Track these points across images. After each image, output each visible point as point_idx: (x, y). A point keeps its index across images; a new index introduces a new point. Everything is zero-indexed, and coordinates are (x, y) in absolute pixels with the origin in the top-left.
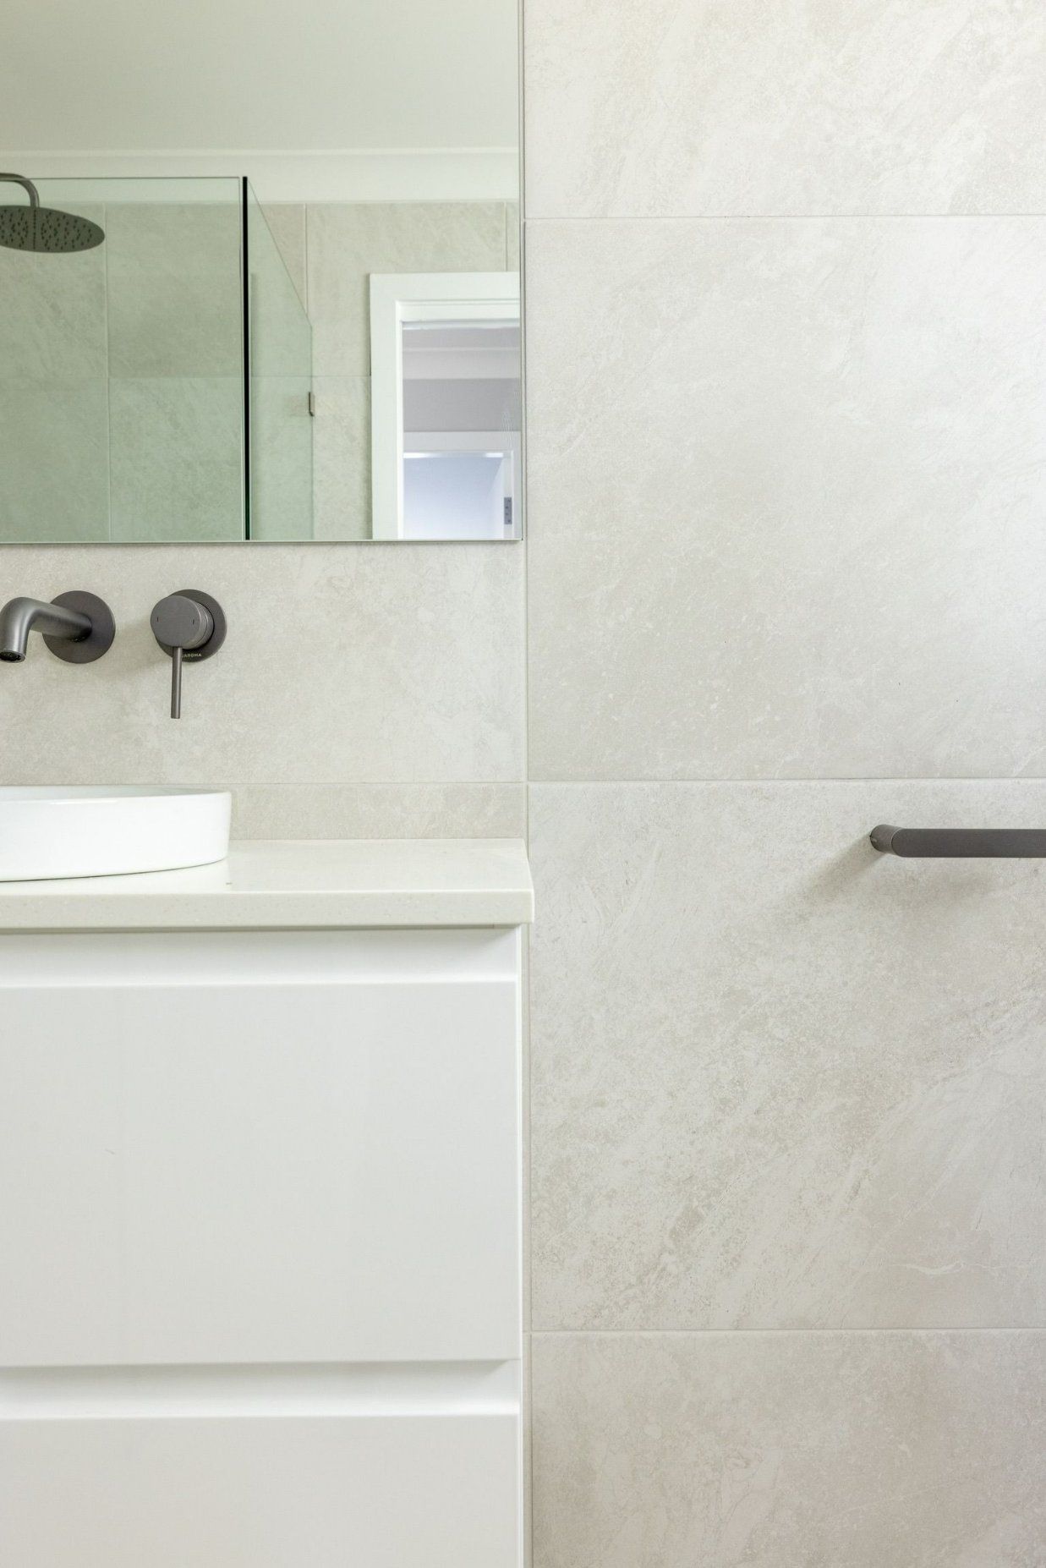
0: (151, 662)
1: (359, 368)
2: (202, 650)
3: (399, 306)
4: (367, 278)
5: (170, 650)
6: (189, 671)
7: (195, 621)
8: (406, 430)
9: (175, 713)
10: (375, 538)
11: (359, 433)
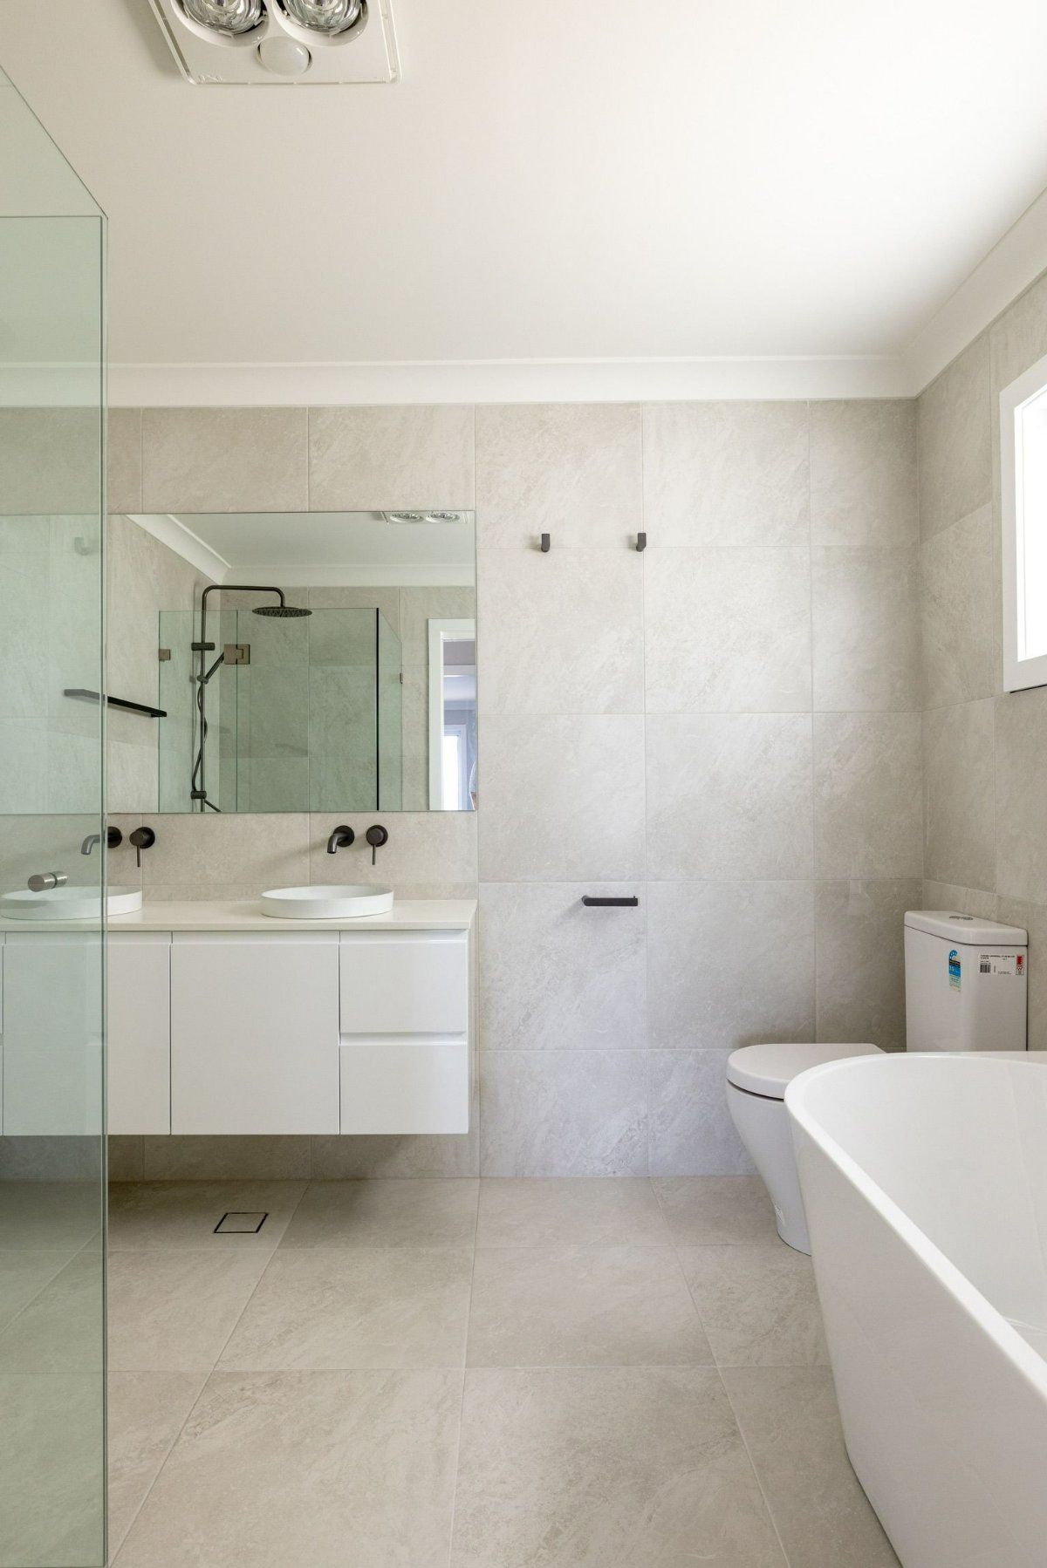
0: (365, 847)
1: (424, 662)
2: (383, 842)
3: (442, 633)
4: (427, 621)
5: (373, 845)
6: (377, 849)
7: (380, 834)
8: (445, 664)
9: (374, 863)
10: (431, 809)
11: (423, 691)
